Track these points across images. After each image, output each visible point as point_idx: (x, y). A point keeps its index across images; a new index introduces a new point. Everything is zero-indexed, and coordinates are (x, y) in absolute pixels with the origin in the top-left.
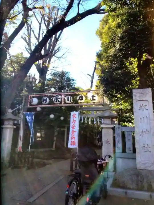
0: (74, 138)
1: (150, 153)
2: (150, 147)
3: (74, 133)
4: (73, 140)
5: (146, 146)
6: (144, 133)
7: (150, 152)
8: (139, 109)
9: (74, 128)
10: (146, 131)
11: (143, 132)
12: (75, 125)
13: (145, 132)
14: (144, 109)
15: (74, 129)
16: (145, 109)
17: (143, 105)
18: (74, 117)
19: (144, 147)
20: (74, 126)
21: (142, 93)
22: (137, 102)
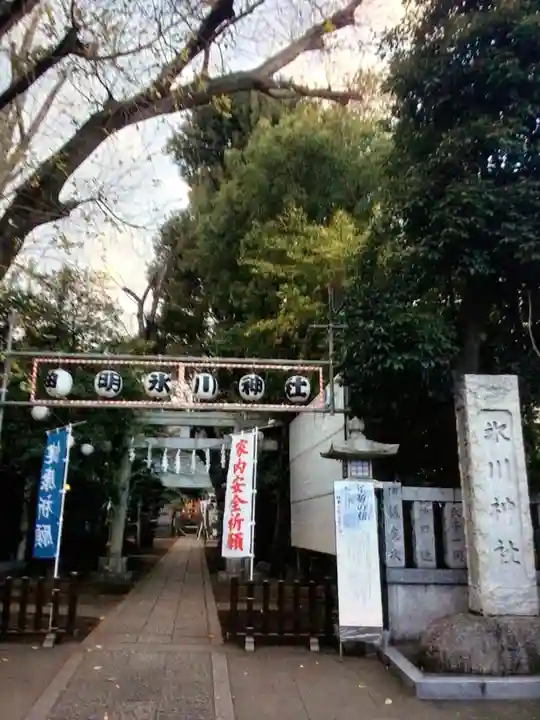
0: (239, 522)
1: (517, 565)
2: (517, 550)
3: (240, 505)
4: (235, 531)
5: (506, 545)
6: (500, 508)
7: (518, 562)
8: (486, 437)
9: (241, 488)
10: (505, 501)
11: (497, 504)
12: (242, 479)
13: (503, 504)
14: (500, 437)
15: (241, 491)
16: (503, 436)
17: (495, 423)
18: (241, 450)
19: (502, 548)
20: (239, 482)
21: (493, 388)
22: (478, 413)
